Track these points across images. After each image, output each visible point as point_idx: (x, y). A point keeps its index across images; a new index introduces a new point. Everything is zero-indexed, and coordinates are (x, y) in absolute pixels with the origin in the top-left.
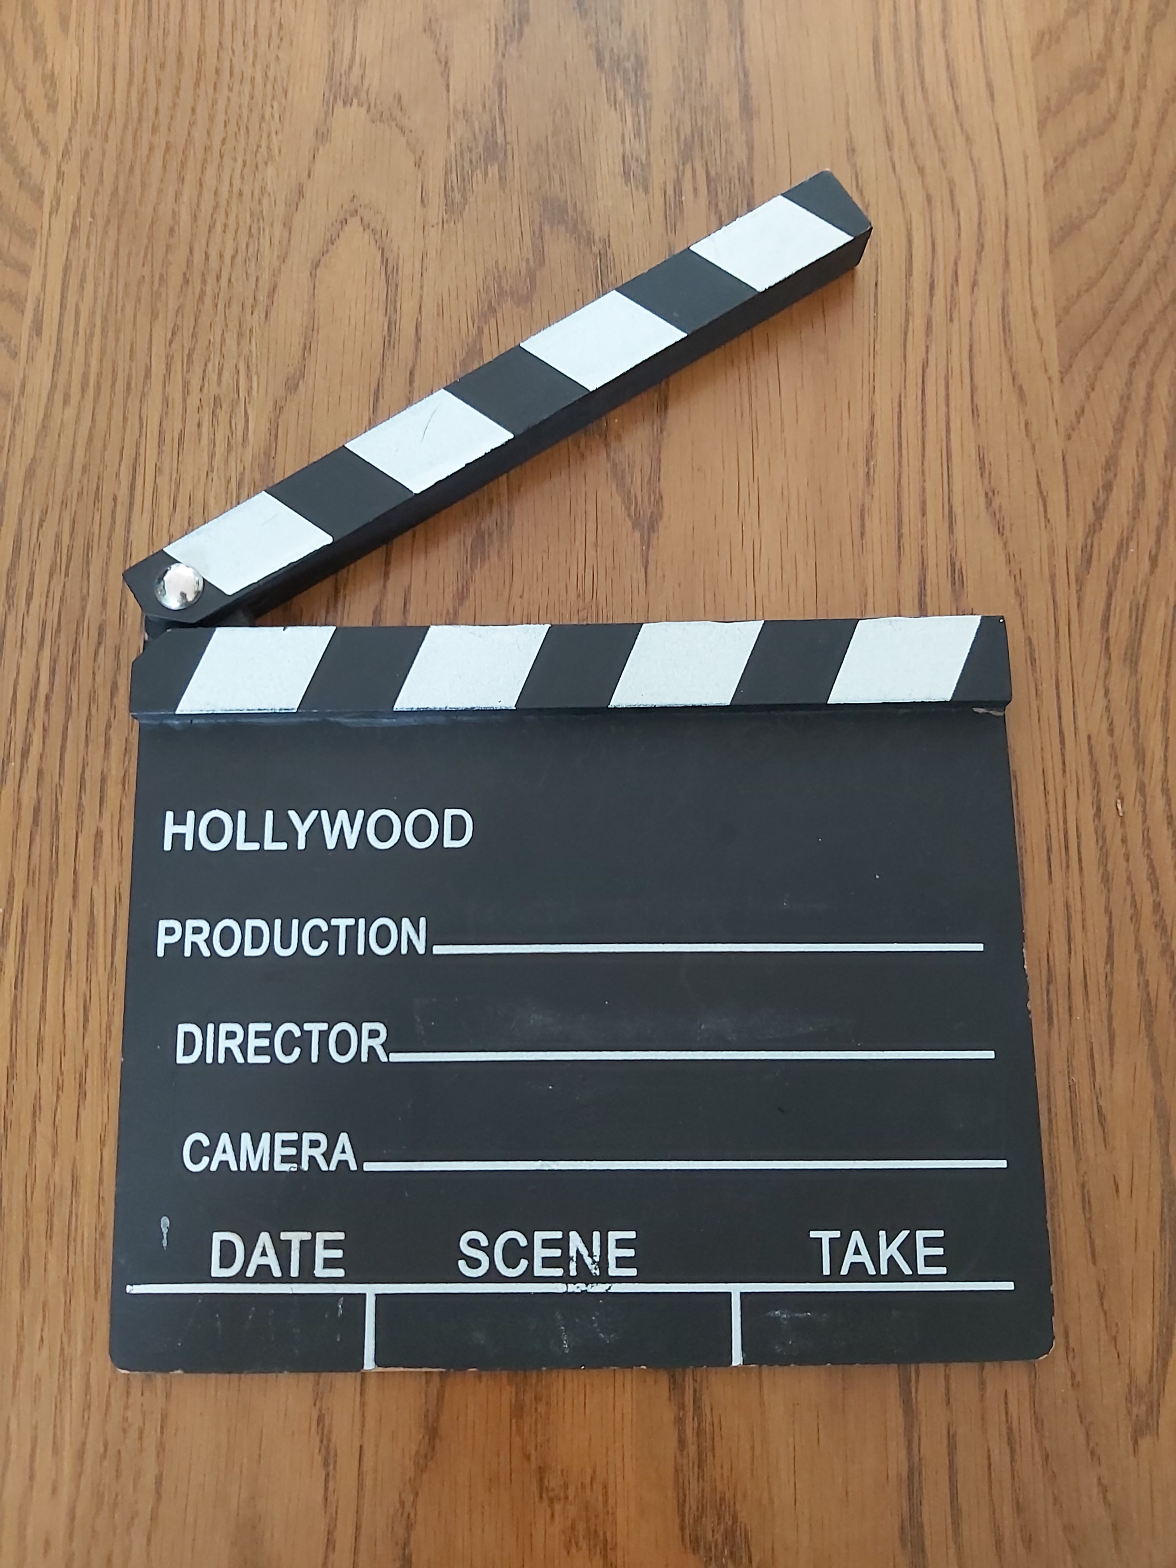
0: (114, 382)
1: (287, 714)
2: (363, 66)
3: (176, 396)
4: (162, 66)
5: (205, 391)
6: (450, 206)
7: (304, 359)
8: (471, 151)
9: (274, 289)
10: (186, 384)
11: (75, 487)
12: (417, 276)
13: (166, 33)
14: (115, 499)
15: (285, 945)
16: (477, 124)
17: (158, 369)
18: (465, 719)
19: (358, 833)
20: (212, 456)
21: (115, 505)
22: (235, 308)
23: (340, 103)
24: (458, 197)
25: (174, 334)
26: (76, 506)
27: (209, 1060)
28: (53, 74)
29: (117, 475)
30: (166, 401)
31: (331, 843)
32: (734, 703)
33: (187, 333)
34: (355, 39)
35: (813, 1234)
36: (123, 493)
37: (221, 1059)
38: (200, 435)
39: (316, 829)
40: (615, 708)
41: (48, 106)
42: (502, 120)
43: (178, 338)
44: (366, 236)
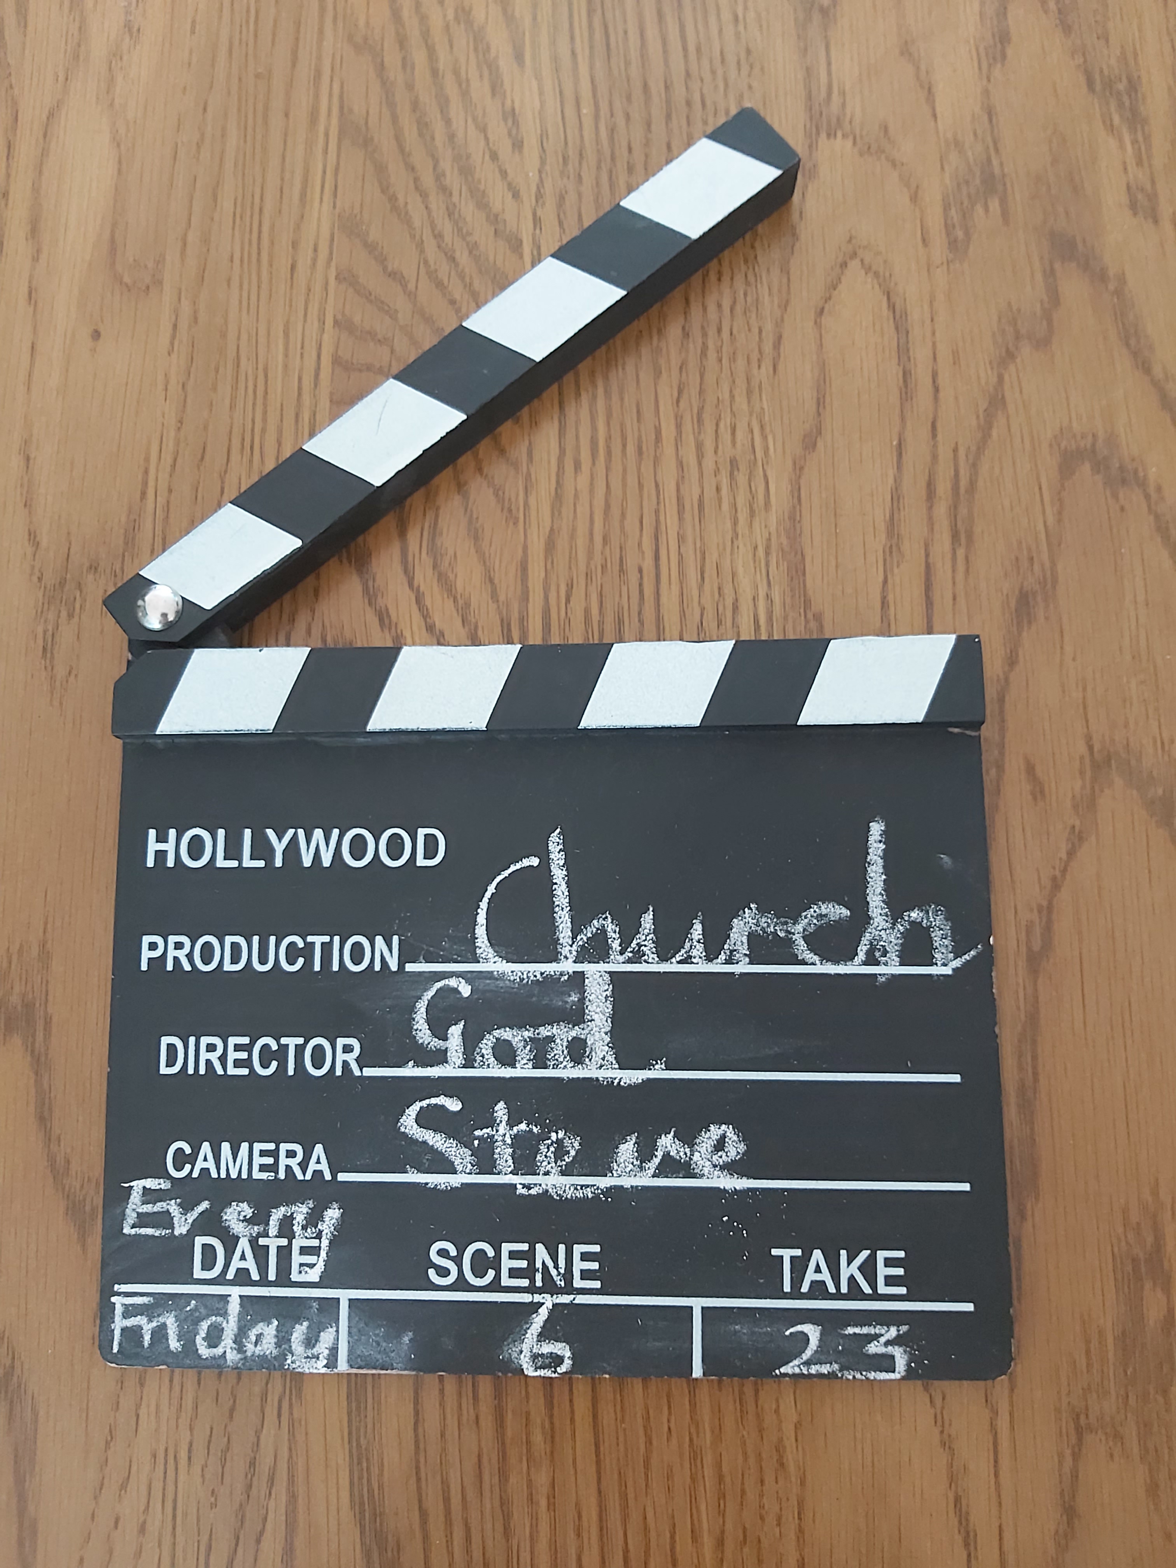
0: (624, 446)
1: (263, 735)
2: (843, 93)
3: (691, 459)
4: (629, 98)
5: (720, 452)
6: (953, 244)
7: (819, 414)
8: (967, 182)
9: (779, 339)
10: (699, 446)
11: (598, 559)
12: (928, 321)
13: (627, 63)
14: (640, 571)
15: (263, 961)
16: (970, 154)
17: (668, 431)
18: (438, 737)
19: (333, 851)
20: (735, 523)
21: (641, 577)
22: (741, 363)
23: (823, 135)
24: (960, 234)
25: (680, 392)
26: (601, 579)
27: (191, 1071)
28: (513, 110)
29: (640, 545)
30: (681, 465)
31: (307, 862)
32: (703, 724)
33: (694, 391)
34: (829, 64)
35: (775, 1252)
36: (648, 563)
37: (202, 1071)
38: (720, 500)
39: (292, 848)
40: (585, 729)
41: (514, 144)
42: (997, 150)
43: (685, 396)
44: (869, 280)
